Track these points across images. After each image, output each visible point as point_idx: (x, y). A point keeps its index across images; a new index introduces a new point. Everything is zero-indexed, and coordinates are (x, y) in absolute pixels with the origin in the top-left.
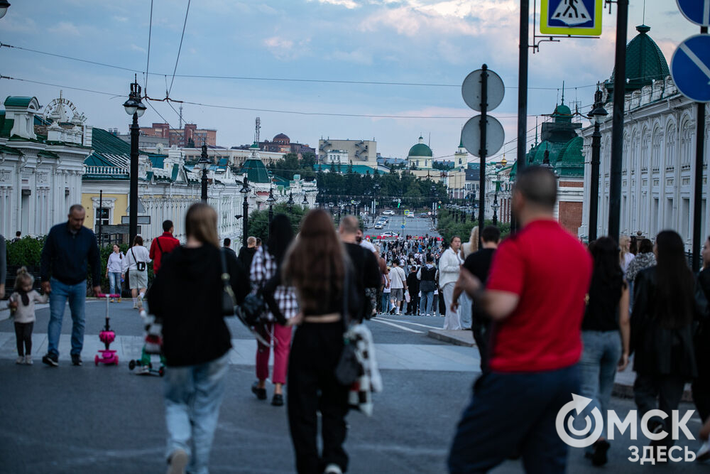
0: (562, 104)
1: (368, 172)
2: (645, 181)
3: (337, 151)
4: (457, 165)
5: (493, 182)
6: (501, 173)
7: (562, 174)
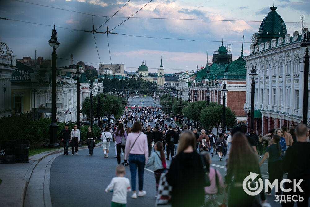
0: (222, 46)
1: (122, 78)
2: (281, 81)
3: (108, 69)
4: (159, 74)
5: (186, 82)
6: (189, 78)
7: (228, 78)
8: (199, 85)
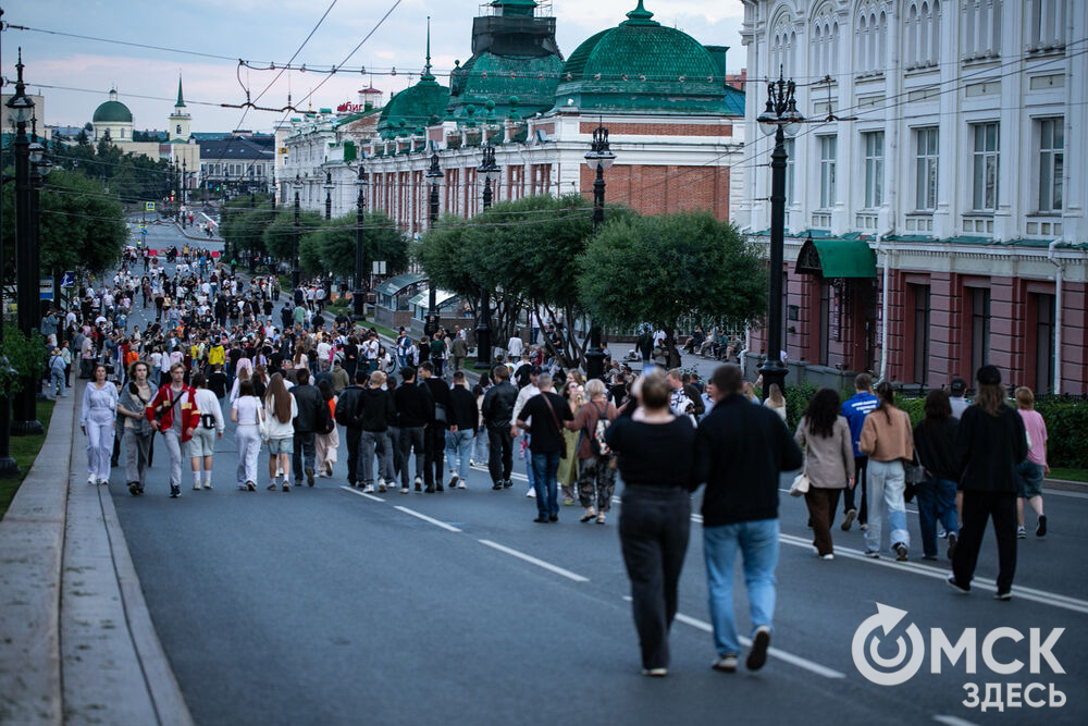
4: (173, 133)
7: (583, 106)
8: (407, 152)
